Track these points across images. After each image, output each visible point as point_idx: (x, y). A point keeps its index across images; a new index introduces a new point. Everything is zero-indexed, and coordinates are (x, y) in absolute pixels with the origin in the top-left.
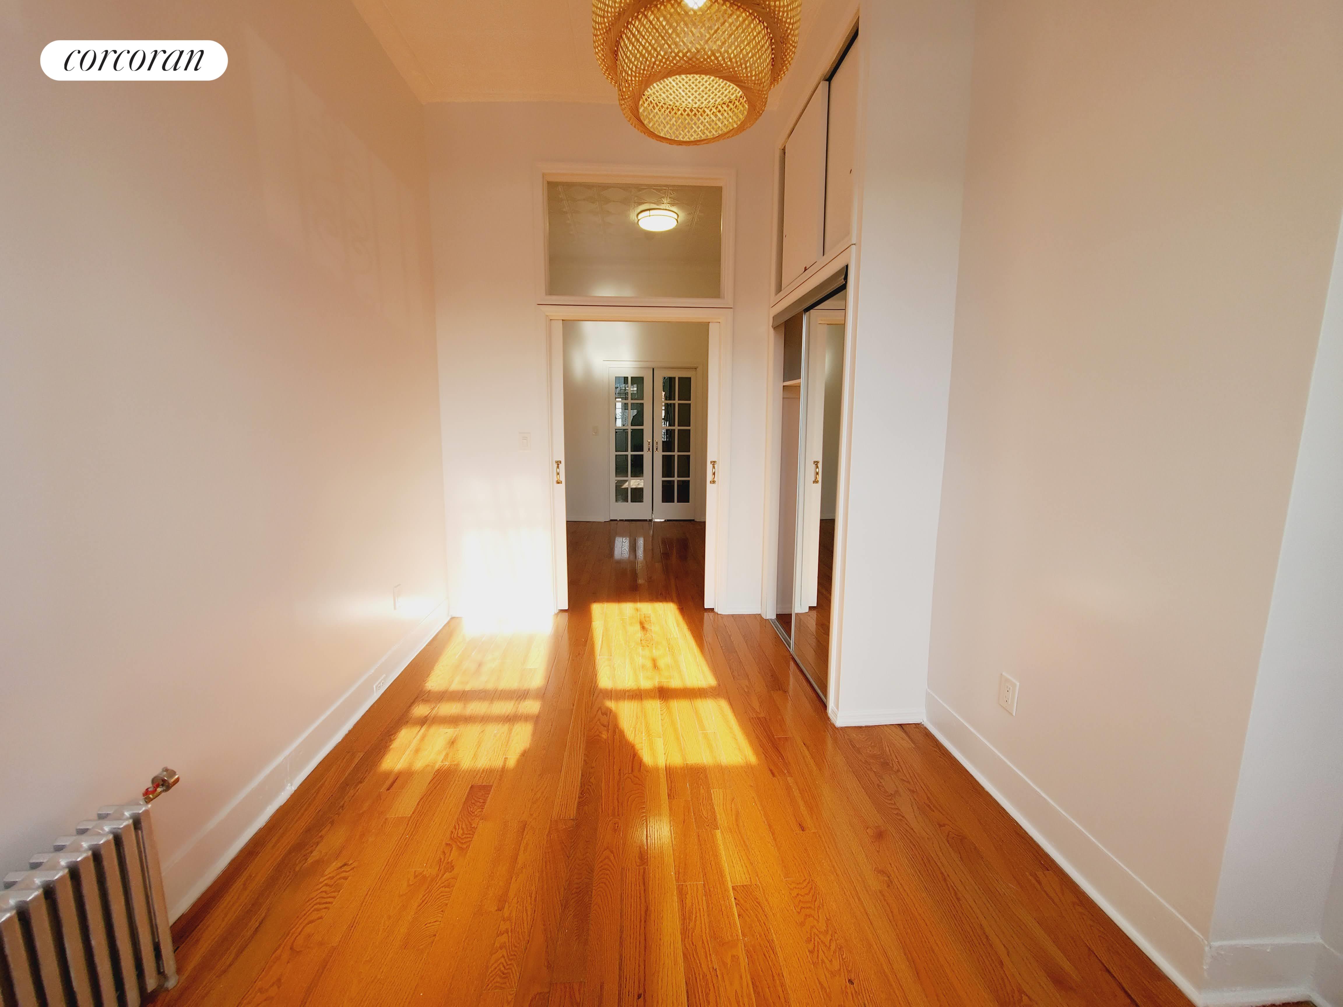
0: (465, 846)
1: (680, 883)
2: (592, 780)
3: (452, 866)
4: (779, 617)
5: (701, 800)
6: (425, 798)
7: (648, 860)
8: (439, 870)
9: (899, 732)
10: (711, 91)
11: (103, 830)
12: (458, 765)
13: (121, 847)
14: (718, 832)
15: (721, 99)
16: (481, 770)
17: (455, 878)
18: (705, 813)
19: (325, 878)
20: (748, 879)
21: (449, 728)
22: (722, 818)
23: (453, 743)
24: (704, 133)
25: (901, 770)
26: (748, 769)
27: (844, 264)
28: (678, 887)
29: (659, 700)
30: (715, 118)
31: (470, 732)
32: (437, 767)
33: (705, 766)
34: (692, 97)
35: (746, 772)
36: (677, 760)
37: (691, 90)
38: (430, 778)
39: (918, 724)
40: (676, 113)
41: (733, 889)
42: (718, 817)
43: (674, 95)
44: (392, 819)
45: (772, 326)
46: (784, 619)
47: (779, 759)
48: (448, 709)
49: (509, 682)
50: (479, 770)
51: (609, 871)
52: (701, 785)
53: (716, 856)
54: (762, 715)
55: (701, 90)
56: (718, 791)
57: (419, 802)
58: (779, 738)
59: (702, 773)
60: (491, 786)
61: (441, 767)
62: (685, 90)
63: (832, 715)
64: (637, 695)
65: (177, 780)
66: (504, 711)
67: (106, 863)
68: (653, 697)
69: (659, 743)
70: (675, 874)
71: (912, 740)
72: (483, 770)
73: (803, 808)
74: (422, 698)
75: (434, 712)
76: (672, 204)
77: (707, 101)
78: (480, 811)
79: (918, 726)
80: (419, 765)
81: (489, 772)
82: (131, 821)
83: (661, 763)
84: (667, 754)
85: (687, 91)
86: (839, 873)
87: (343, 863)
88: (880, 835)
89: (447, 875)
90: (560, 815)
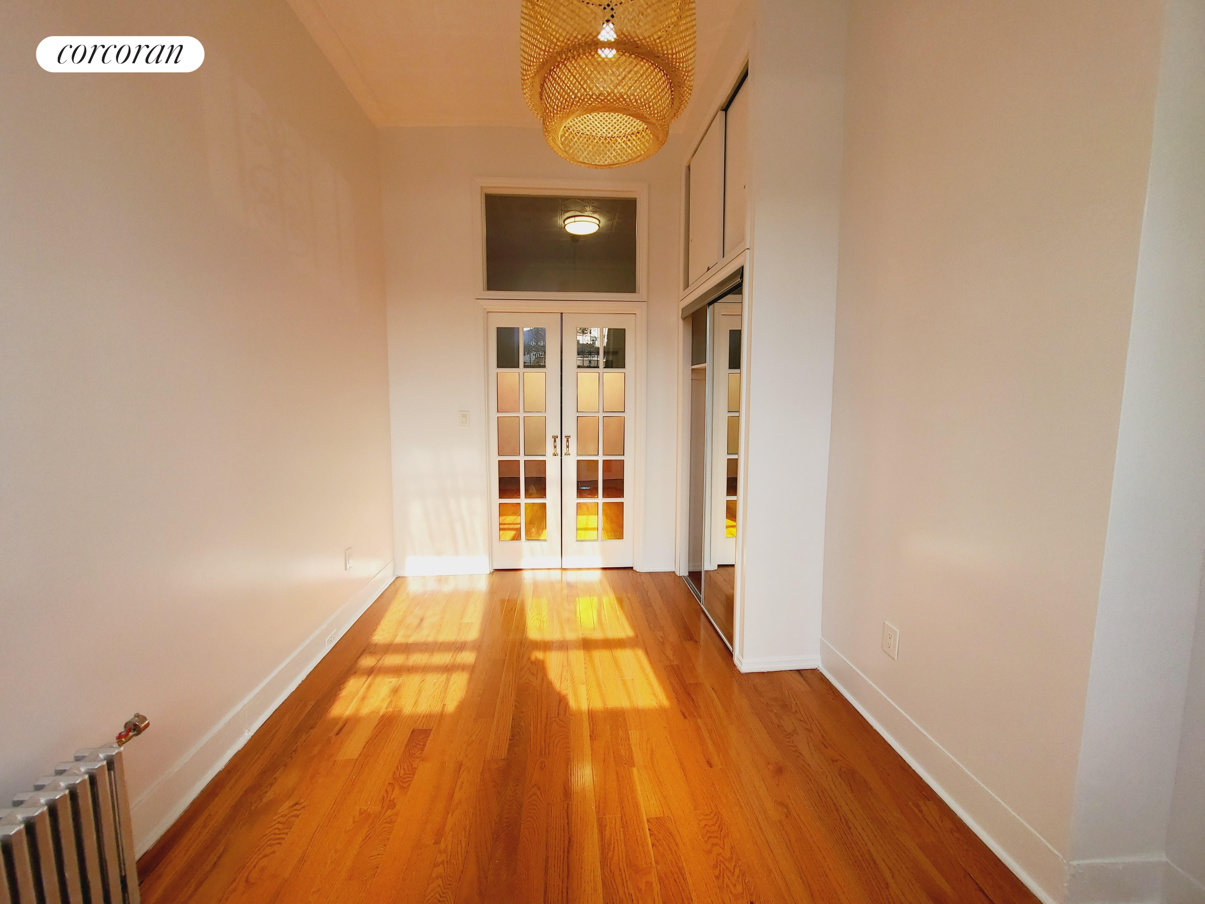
0: (405, 785)
1: (599, 817)
2: (522, 724)
3: (394, 804)
4: (691, 574)
5: (620, 741)
6: (370, 742)
7: (571, 796)
8: (382, 807)
9: (797, 676)
10: (622, 123)
11: (80, 771)
12: (400, 711)
13: (95, 787)
14: (635, 770)
15: (630, 129)
16: (422, 716)
17: (397, 815)
18: (622, 752)
19: (278, 816)
20: (661, 812)
21: (393, 678)
22: (638, 756)
23: (396, 691)
24: (616, 158)
25: (798, 711)
26: (662, 710)
27: (740, 266)
28: (598, 819)
29: (583, 651)
30: (625, 146)
31: (412, 681)
32: (382, 712)
33: (624, 710)
34: (606, 128)
35: (660, 715)
36: (598, 705)
37: (605, 122)
38: (376, 723)
39: (814, 669)
40: (592, 141)
41: (648, 821)
42: (635, 755)
43: (591, 126)
44: (341, 761)
45: (682, 318)
46: (695, 576)
47: (690, 703)
48: (392, 660)
49: (447, 636)
50: (419, 717)
51: (537, 806)
52: (620, 727)
53: (633, 791)
54: (675, 663)
55: (613, 122)
56: (635, 733)
57: (365, 745)
58: (690, 684)
59: (621, 716)
60: (431, 730)
61: (385, 713)
62: (600, 122)
63: (738, 662)
64: (563, 646)
65: (148, 724)
66: (443, 661)
67: (81, 802)
68: (578, 648)
69: (582, 690)
70: (596, 808)
71: (809, 684)
72: (424, 716)
73: (711, 747)
74: (369, 651)
75: (381, 662)
76: (594, 212)
77: (619, 131)
78: (420, 753)
79: (814, 671)
80: (365, 711)
81: (429, 717)
82: (105, 763)
83: (584, 707)
84: (589, 699)
85: (601, 123)
86: (742, 804)
87: (294, 803)
88: (779, 771)
89: (389, 812)
90: (493, 756)
